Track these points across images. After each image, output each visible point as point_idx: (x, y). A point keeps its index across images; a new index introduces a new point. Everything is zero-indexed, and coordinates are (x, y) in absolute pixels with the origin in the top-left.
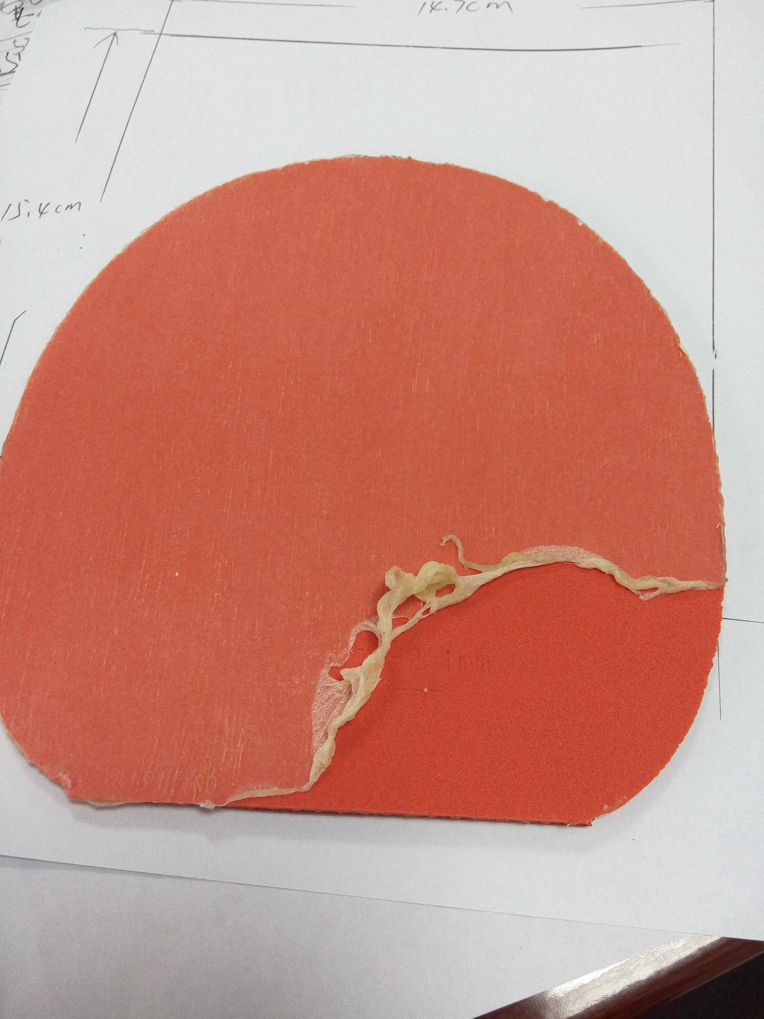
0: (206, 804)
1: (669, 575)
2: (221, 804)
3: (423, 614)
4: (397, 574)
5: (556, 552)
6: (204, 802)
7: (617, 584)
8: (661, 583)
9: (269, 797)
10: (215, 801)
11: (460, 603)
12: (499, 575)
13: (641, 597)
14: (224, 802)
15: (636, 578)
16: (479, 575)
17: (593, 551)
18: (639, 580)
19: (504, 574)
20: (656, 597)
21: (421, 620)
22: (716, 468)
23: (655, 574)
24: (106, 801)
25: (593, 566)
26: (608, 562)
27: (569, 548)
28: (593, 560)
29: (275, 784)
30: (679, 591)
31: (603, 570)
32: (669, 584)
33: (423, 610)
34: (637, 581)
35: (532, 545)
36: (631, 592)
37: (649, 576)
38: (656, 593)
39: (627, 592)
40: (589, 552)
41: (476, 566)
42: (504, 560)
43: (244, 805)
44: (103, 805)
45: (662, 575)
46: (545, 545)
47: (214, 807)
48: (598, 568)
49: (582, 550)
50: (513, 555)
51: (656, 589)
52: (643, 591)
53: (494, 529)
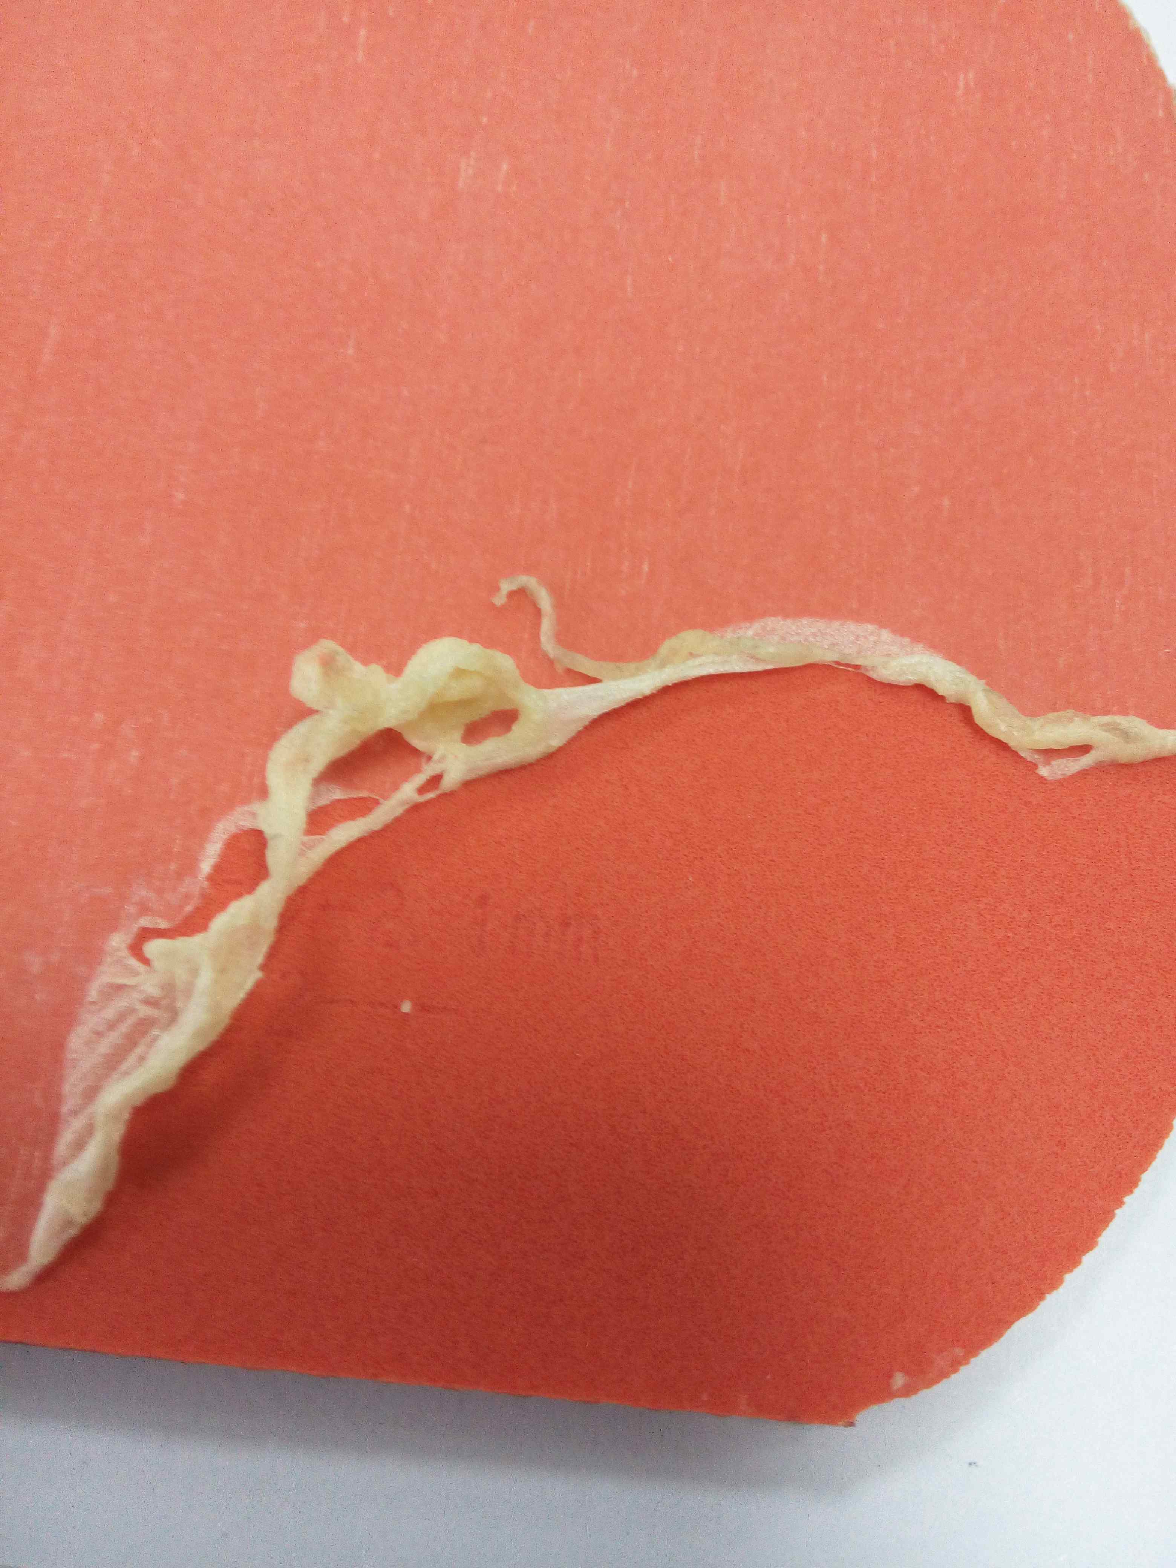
1: (1124, 712)
3: (421, 790)
4: (328, 664)
5: (814, 635)
7: (979, 732)
8: (1104, 733)
11: (531, 765)
12: (647, 692)
13: (1044, 771)
15: (1033, 714)
16: (590, 688)
17: (916, 639)
18: (1040, 721)
19: (665, 691)
20: (1083, 774)
21: (416, 808)
23: (1087, 708)
25: (911, 678)
26: (958, 668)
27: (852, 626)
28: (916, 659)
30: (1150, 757)
31: (941, 691)
32: (1126, 736)
33: (420, 779)
34: (1035, 724)
35: (750, 615)
36: (1015, 754)
37: (1070, 712)
38: (1086, 761)
39: (1002, 753)
40: (906, 640)
41: (585, 665)
42: (664, 649)
45: (1105, 712)
46: (786, 616)
48: (927, 685)
49: (886, 635)
50: (690, 638)
51: (1084, 749)
52: (1050, 753)
53: (646, 568)
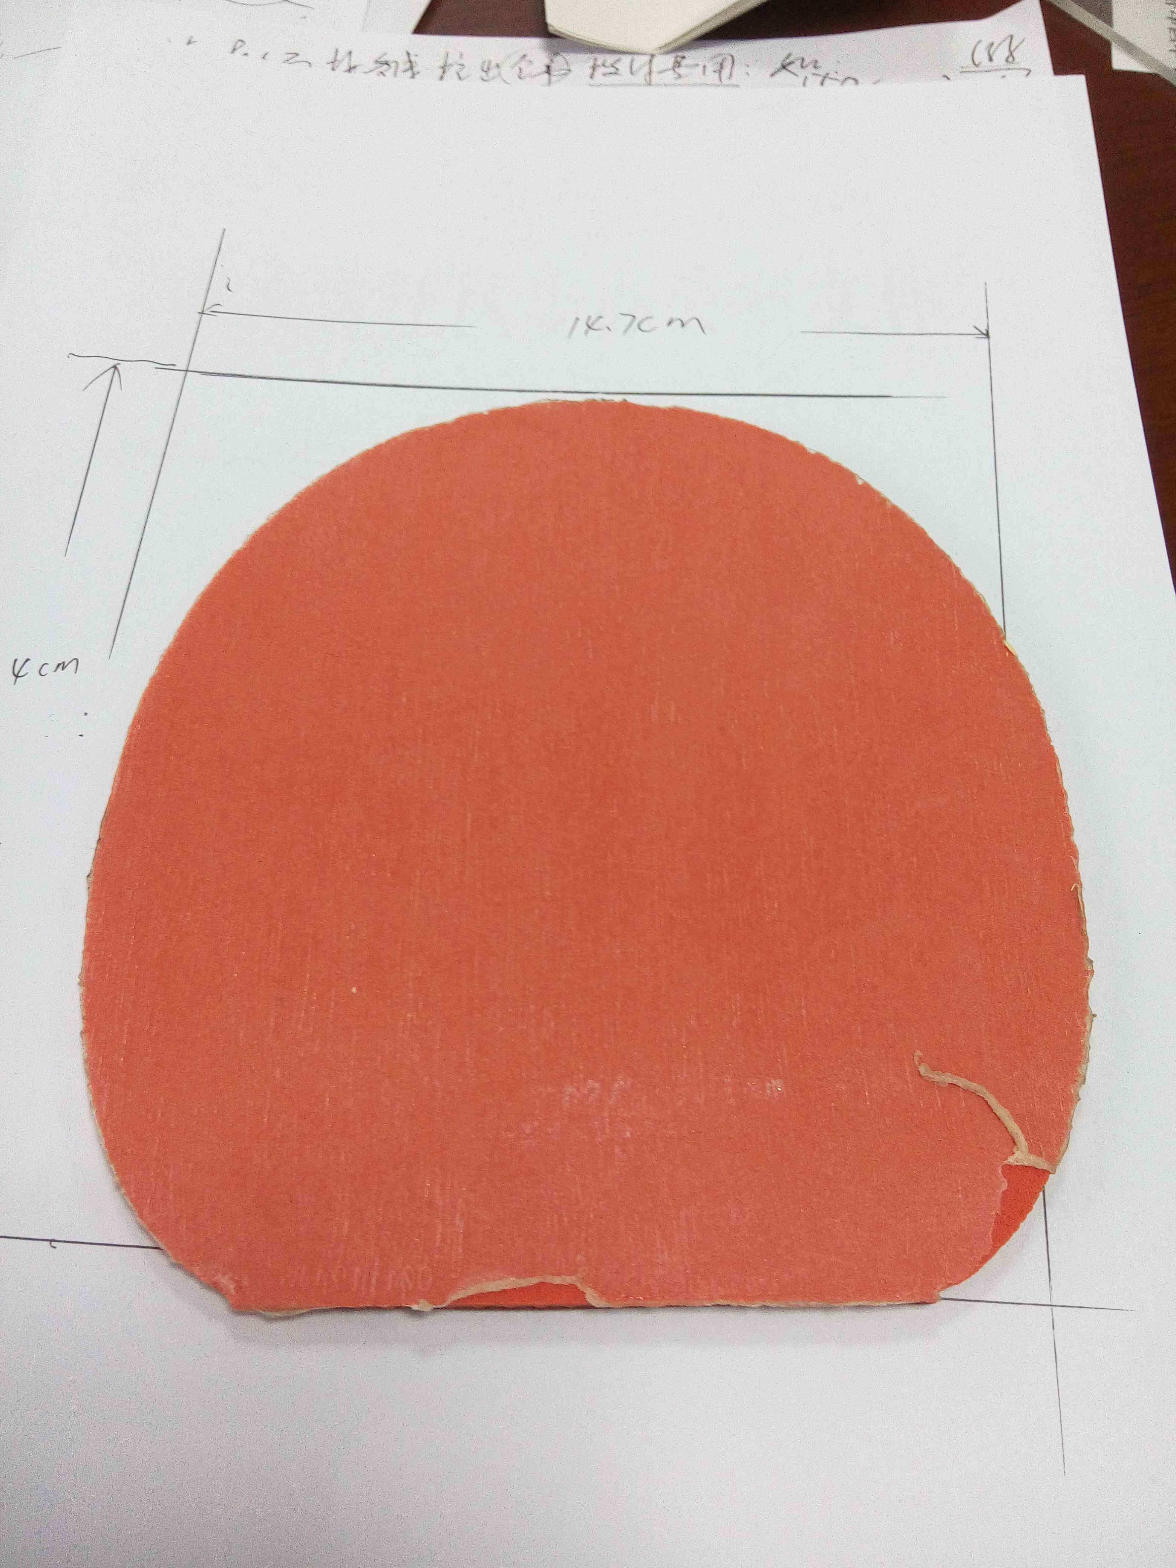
0: (421, 1305)
2: (441, 1304)
6: (417, 1303)
9: (504, 1291)
10: (431, 1301)
14: (445, 1301)
22: (1064, 808)
24: (283, 1309)
29: (511, 1274)
43: (470, 1304)
44: (278, 1314)
47: (430, 1309)
